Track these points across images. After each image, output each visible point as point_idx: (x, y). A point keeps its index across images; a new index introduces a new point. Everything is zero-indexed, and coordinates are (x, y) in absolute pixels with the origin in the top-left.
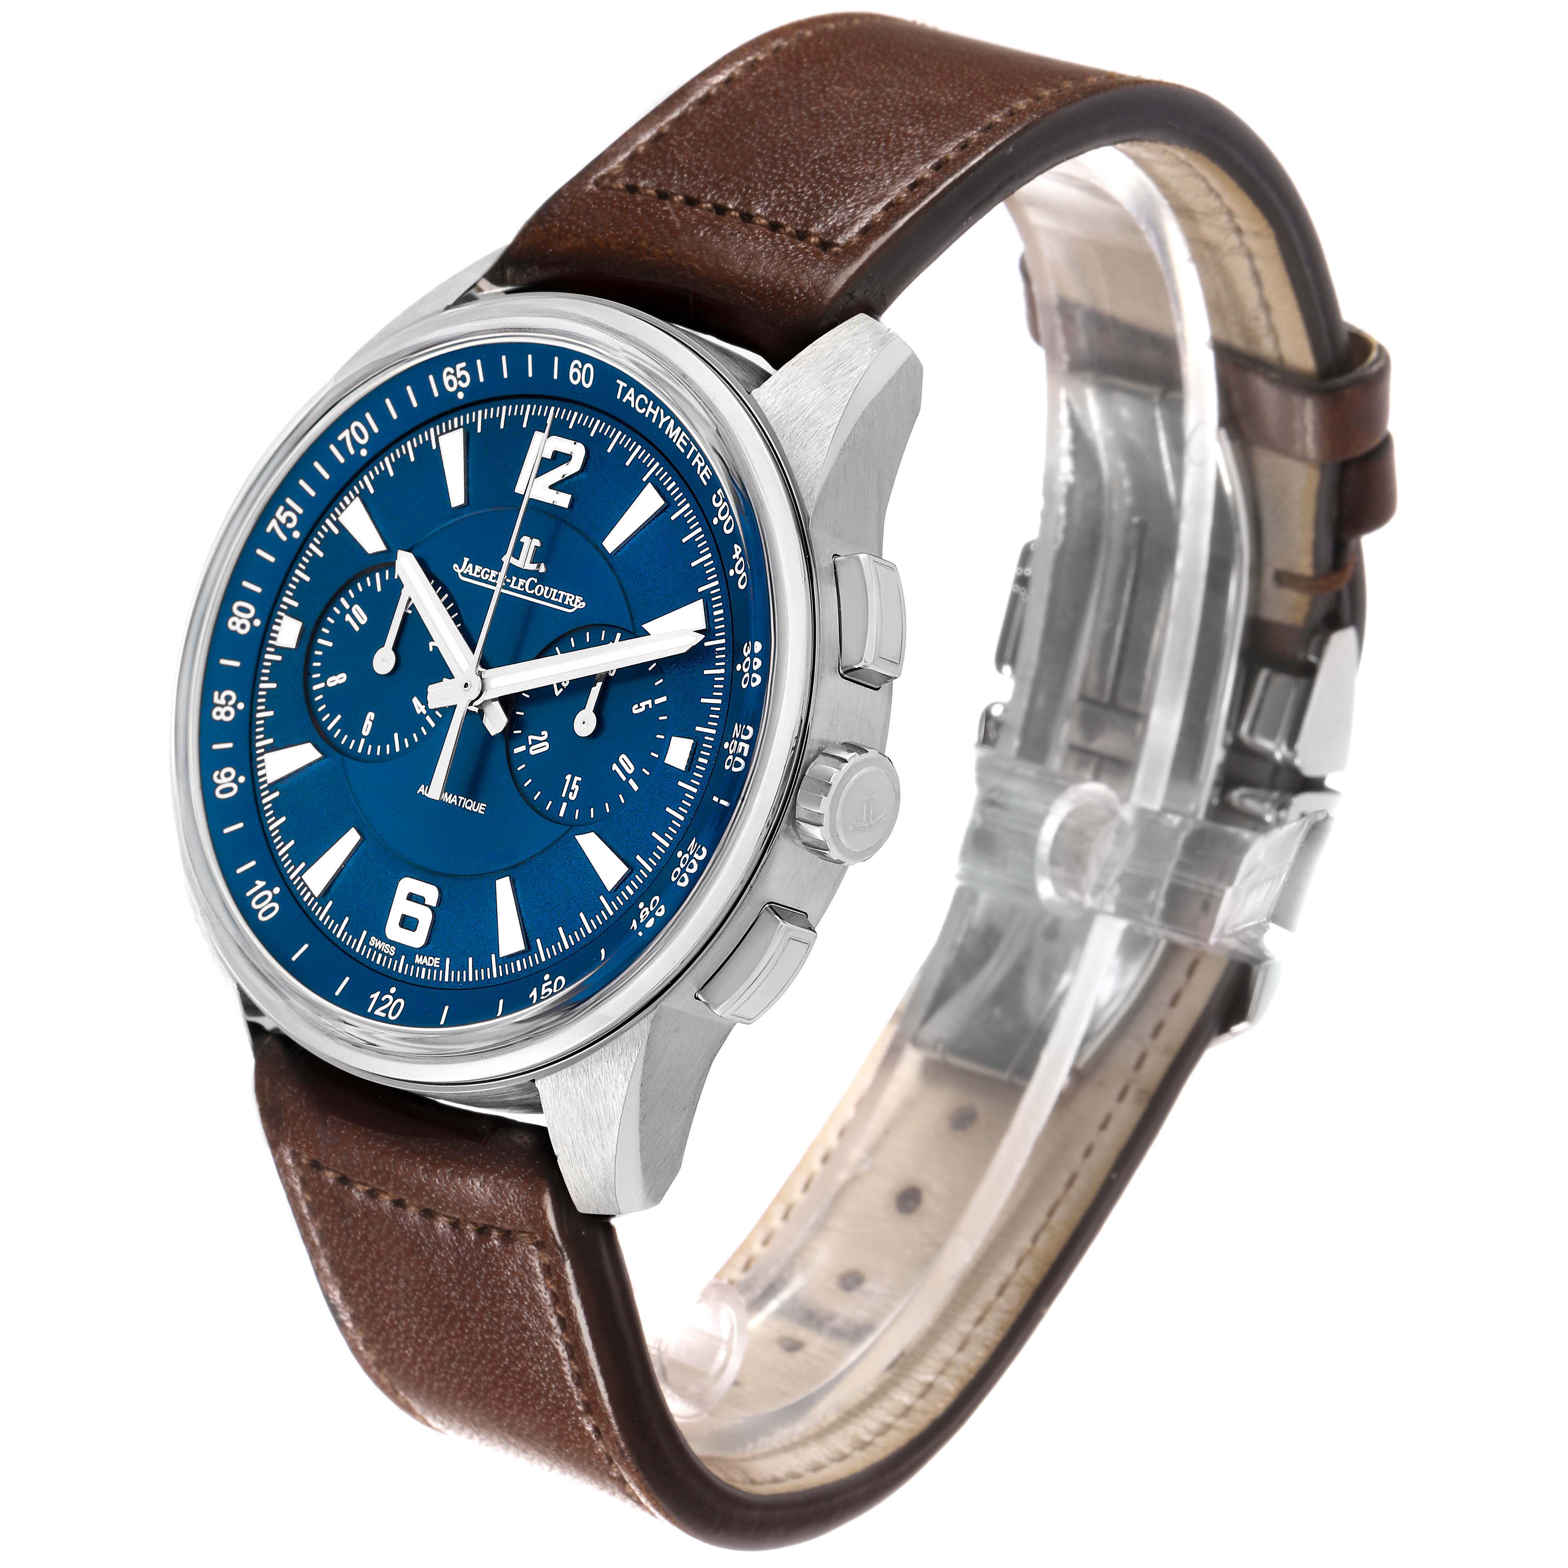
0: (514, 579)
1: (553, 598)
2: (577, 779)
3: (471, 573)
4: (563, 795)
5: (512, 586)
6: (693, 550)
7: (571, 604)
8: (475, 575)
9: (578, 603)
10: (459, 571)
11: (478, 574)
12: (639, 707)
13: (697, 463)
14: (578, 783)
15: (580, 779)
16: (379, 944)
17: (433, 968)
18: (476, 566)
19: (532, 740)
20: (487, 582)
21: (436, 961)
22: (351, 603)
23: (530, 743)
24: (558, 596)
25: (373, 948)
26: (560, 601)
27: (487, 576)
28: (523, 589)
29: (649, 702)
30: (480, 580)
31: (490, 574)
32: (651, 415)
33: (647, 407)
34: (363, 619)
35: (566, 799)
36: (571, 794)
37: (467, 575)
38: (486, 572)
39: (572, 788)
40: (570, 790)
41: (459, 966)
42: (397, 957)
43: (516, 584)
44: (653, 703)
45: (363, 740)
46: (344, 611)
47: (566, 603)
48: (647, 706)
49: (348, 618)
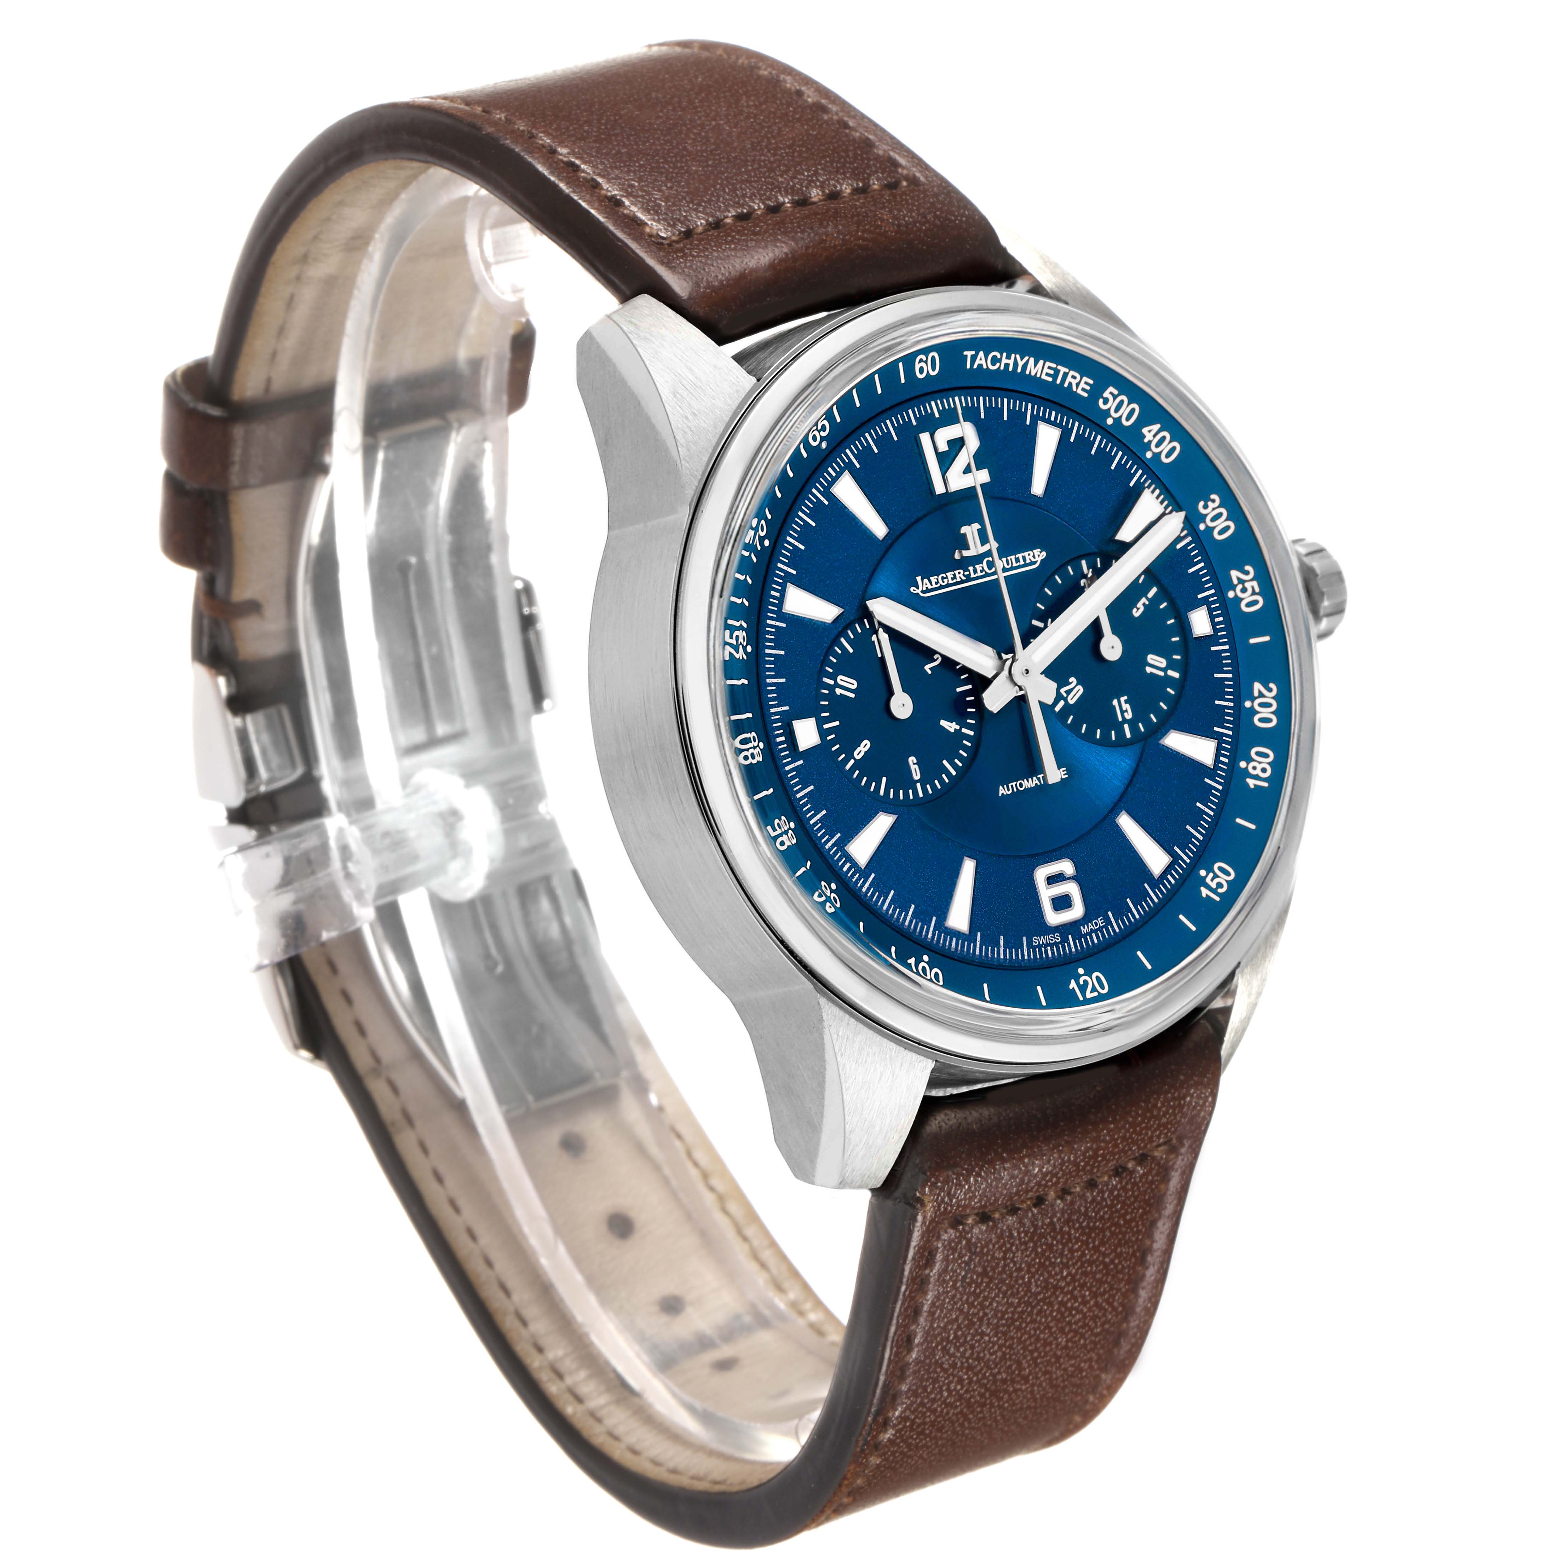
0: (971, 568)
1: (1015, 565)
2: (1123, 699)
3: (930, 587)
4: (1120, 719)
5: (973, 576)
6: (1105, 457)
7: (1033, 560)
8: (934, 586)
9: (1039, 555)
10: (919, 591)
11: (936, 583)
12: (1138, 609)
13: (1070, 383)
14: (1126, 702)
15: (1126, 698)
16: (1043, 940)
17: (1100, 929)
18: (931, 578)
19: (1066, 692)
20: (948, 585)
21: (1100, 921)
22: (833, 677)
23: (1065, 695)
24: (1017, 560)
25: (1040, 946)
26: (1022, 563)
27: (946, 581)
28: (984, 573)
29: (1144, 600)
30: (941, 587)
31: (947, 577)
32: (1007, 365)
33: (1000, 361)
34: (853, 684)
35: (1125, 720)
36: (1126, 714)
37: (928, 590)
38: (943, 578)
39: (1124, 709)
40: (1122, 712)
41: (1121, 911)
42: (1065, 940)
43: (975, 571)
44: (1147, 598)
45: (918, 785)
46: (832, 688)
47: (1028, 561)
48: (1144, 604)
49: (838, 691)
